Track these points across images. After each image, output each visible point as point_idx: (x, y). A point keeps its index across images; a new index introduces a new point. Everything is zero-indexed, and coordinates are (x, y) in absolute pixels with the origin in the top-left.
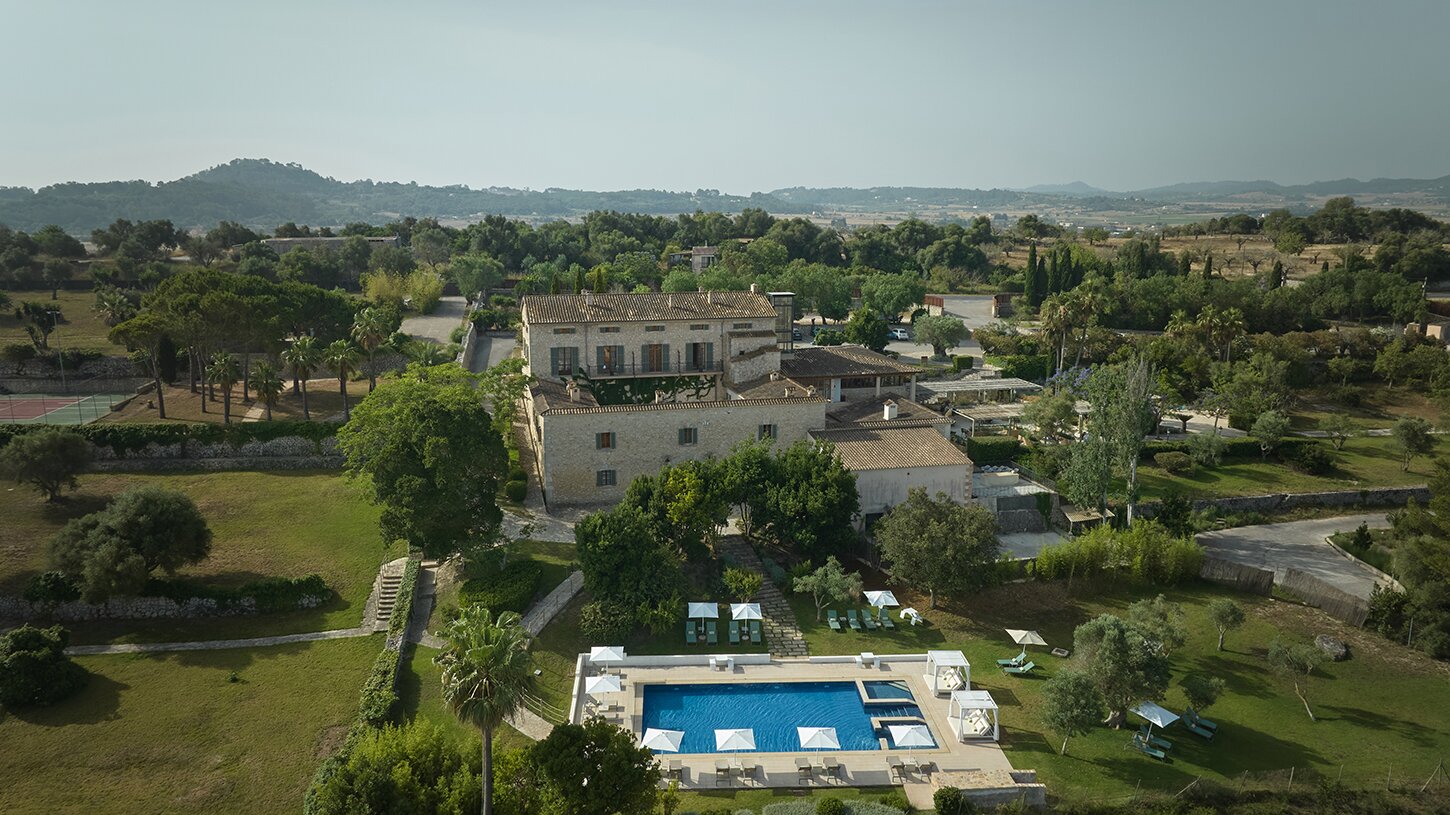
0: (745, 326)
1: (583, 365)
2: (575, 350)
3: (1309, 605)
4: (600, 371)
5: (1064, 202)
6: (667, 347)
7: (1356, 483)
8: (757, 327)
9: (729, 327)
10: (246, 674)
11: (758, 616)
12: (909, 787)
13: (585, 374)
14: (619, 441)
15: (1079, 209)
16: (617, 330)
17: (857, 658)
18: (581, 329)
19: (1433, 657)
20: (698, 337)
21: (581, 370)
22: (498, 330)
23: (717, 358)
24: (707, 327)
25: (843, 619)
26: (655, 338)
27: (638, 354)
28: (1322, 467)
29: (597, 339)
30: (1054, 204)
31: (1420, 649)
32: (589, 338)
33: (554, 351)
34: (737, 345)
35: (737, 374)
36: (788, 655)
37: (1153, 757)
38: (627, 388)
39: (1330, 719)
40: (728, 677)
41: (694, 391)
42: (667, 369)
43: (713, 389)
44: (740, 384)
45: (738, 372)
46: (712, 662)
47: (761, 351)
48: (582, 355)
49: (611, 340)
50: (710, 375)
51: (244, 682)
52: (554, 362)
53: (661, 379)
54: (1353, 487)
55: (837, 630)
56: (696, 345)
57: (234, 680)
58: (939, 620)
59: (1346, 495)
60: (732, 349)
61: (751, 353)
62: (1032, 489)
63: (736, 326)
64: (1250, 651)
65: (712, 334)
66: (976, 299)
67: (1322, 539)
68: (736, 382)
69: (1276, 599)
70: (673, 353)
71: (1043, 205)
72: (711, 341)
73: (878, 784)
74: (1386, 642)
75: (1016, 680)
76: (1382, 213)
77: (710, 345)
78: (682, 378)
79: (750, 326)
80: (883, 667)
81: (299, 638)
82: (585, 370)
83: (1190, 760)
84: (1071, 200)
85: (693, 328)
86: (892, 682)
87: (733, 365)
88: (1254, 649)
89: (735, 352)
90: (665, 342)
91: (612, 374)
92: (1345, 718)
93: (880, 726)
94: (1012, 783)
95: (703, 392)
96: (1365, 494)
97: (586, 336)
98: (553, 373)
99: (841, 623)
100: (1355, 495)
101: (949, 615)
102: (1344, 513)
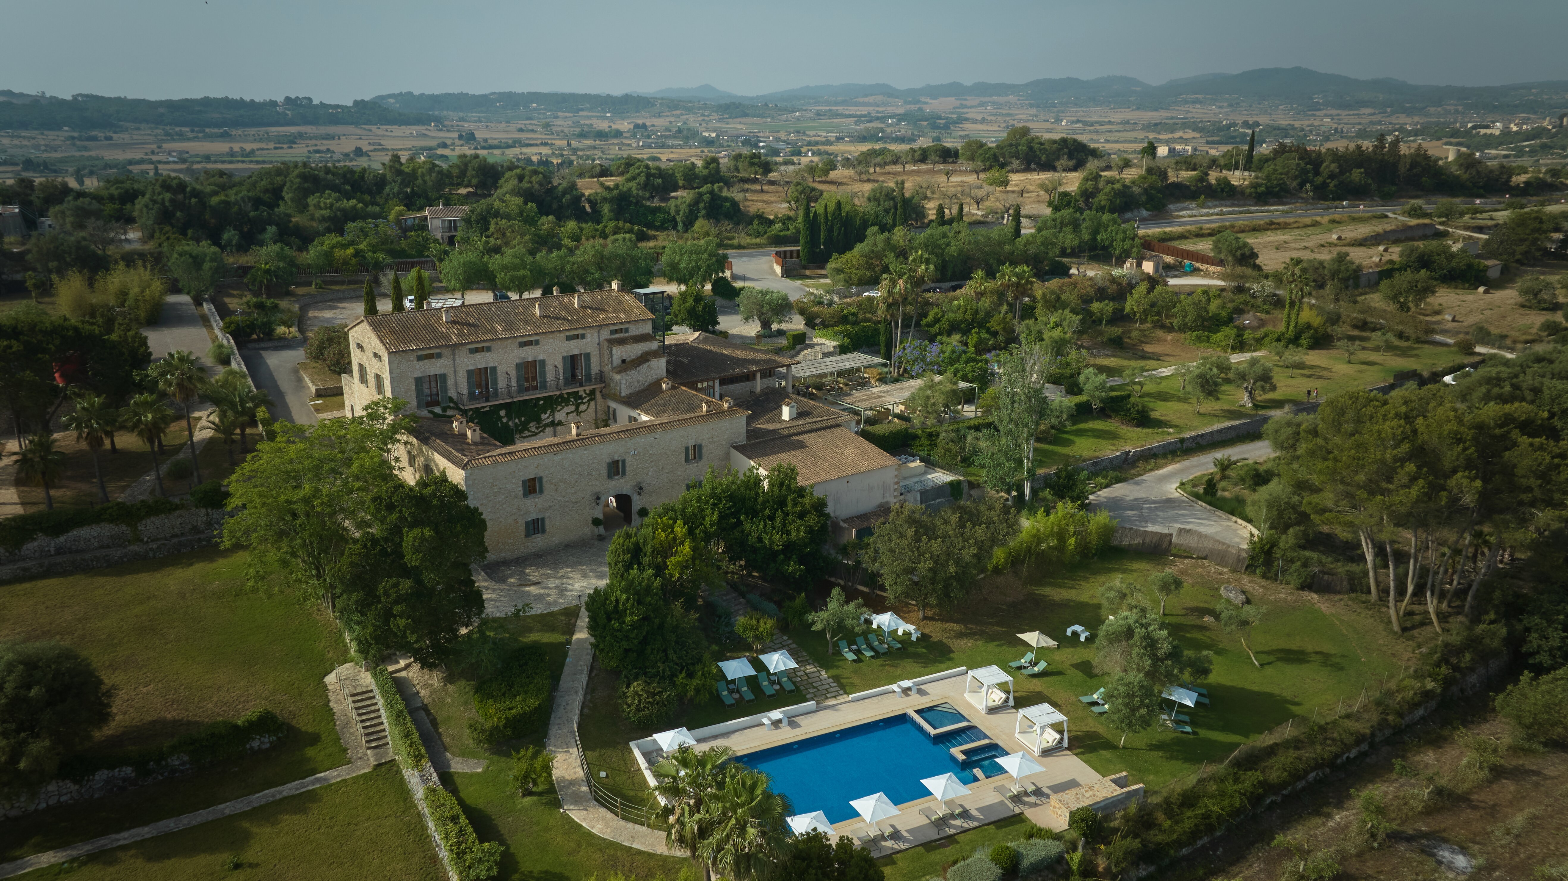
0: (621, 331)
1: (452, 393)
2: (443, 377)
3: (1198, 558)
4: (472, 396)
5: (699, 108)
6: (543, 363)
7: (1171, 430)
8: (634, 331)
9: (605, 334)
10: (250, 855)
11: (793, 665)
12: (1029, 813)
13: (455, 403)
14: (546, 486)
15: (715, 116)
16: (489, 349)
17: (895, 687)
18: (446, 352)
19: (1298, 589)
20: (575, 348)
21: (451, 399)
22: (259, 340)
23: (595, 369)
24: (583, 336)
25: (854, 647)
26: (529, 354)
27: (513, 373)
28: (1143, 420)
29: (468, 362)
30: (689, 110)
31: (1288, 583)
32: (457, 361)
33: (418, 381)
34: (620, 353)
35: (623, 386)
36: (827, 698)
37: (1183, 732)
38: (502, 413)
39: (1269, 663)
40: (787, 736)
41: (572, 408)
42: (544, 385)
43: (592, 403)
44: (630, 396)
45: (625, 383)
46: (765, 721)
47: (644, 358)
48: (450, 382)
49: (481, 361)
50: (588, 389)
51: (251, 865)
52: (419, 392)
53: (539, 399)
54: (1171, 436)
55: (854, 661)
56: (573, 357)
57: (237, 866)
58: (937, 631)
59: (1170, 444)
60: (614, 358)
61: (633, 361)
62: (940, 477)
63: (613, 332)
64: (1183, 612)
65: (589, 344)
66: (752, 255)
67: (1172, 489)
68: (623, 394)
69: (1174, 556)
70: (549, 368)
71: (678, 112)
72: (588, 351)
73: (1002, 816)
74: (1264, 582)
75: (1035, 680)
76: (1055, 142)
77: (588, 356)
78: (561, 396)
79: (627, 330)
80: (921, 692)
81: (280, 792)
82: (455, 398)
83: (1210, 728)
84: (705, 107)
85: (569, 338)
86: (937, 706)
87: (617, 377)
88: (1187, 609)
89: (617, 361)
90: (541, 357)
91: (487, 400)
92: (1279, 659)
93: (964, 757)
94: (1118, 791)
95: (582, 407)
96: (1182, 440)
97: (454, 359)
98: (419, 406)
99: (855, 652)
100: (1176, 443)
101: (939, 624)
102: (1173, 462)
